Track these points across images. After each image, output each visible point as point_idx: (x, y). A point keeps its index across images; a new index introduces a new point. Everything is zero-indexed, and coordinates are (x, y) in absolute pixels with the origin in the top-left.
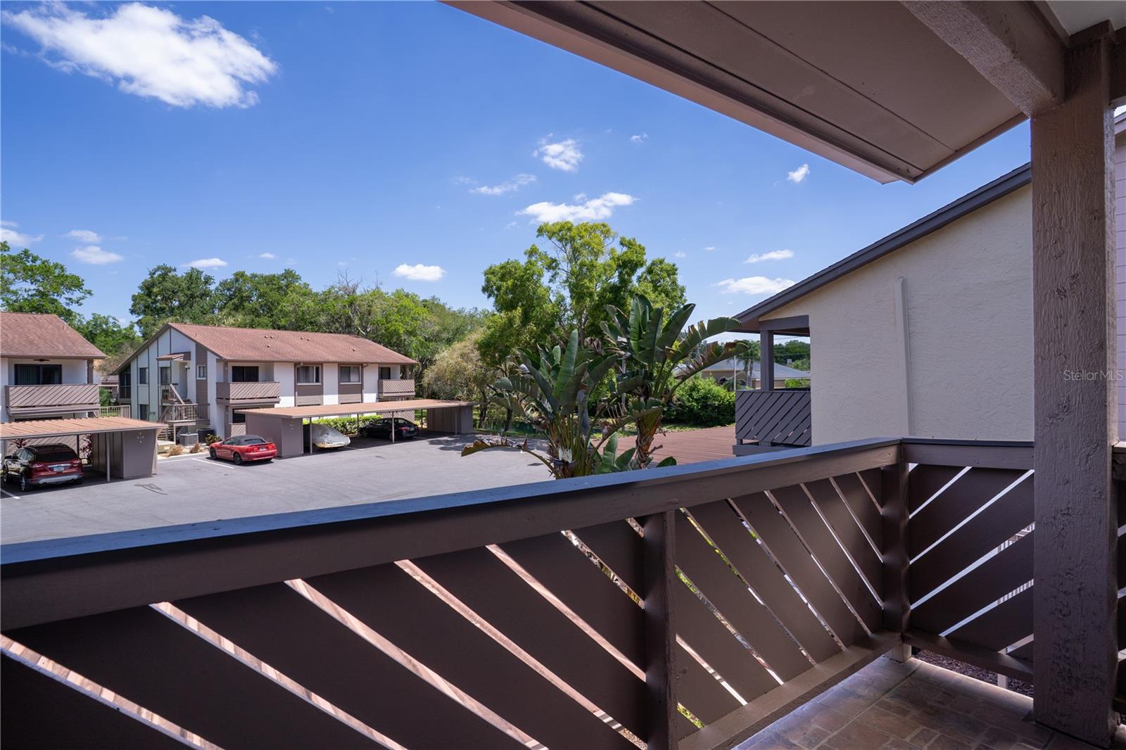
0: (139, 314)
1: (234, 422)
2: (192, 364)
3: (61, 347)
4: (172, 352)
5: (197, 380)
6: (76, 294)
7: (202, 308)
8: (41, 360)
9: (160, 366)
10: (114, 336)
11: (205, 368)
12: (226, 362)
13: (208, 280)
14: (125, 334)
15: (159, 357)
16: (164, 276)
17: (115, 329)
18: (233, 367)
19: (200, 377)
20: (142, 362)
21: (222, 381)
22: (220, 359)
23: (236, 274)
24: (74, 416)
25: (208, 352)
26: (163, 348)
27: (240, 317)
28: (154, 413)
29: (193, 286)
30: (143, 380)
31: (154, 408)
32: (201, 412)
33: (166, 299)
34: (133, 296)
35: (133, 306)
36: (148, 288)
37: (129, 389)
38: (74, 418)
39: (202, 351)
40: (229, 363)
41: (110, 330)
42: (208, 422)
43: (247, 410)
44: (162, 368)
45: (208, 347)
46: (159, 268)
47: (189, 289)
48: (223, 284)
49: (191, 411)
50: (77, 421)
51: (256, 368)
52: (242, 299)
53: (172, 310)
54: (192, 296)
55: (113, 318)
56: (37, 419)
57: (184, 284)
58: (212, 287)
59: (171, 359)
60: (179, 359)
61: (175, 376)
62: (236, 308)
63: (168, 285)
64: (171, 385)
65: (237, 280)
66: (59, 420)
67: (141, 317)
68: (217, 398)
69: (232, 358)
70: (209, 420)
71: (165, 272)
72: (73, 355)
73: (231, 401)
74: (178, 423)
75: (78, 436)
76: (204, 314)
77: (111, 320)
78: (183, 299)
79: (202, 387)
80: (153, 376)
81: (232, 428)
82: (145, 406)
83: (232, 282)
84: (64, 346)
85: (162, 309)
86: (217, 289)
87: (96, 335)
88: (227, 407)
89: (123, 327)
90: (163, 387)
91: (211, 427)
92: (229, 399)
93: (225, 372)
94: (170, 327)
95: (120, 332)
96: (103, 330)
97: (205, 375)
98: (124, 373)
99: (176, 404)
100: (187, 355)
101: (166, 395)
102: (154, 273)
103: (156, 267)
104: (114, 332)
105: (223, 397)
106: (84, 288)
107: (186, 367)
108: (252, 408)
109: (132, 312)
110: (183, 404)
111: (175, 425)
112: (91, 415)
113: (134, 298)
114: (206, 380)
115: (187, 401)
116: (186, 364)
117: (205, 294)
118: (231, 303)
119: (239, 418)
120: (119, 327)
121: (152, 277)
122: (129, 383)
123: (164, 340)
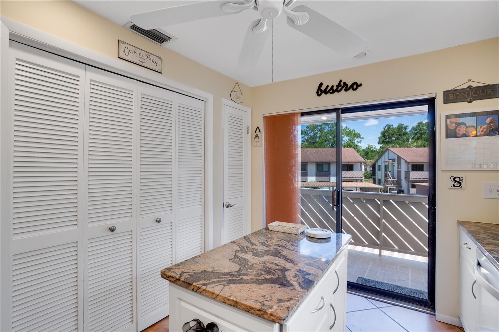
0: (381, 144)
1: (412, 188)
2: (396, 163)
3: (353, 159)
4: (389, 159)
5: (398, 170)
6: (359, 140)
7: (403, 140)
8: (348, 163)
9: (385, 164)
10: (375, 152)
11: (401, 165)
12: (408, 163)
13: (406, 128)
14: (378, 152)
15: (385, 161)
16: (389, 128)
17: (375, 150)
18: (412, 165)
19: (399, 169)
20: (379, 163)
21: (407, 171)
22: (406, 162)
23: (419, 123)
24: (356, 181)
25: (402, 159)
26: (386, 157)
27: (420, 142)
28: (383, 182)
29: (400, 131)
30: (379, 170)
31: (383, 180)
32: (399, 183)
33: (390, 138)
34: (379, 137)
35: (379, 141)
36: (383, 134)
37: (375, 173)
38: (356, 182)
39: (399, 158)
40: (410, 163)
41: (373, 150)
42: (401, 187)
43: (417, 183)
44: (386, 165)
45: (401, 157)
46: (387, 126)
47: (398, 132)
48: (413, 128)
49: (395, 182)
50: (357, 183)
51: (423, 165)
52: (422, 134)
53: (392, 141)
54: (400, 135)
55: (374, 146)
56: (347, 182)
57: (396, 131)
58: (408, 130)
59: (388, 162)
60: (391, 161)
61: (390, 168)
62: (418, 139)
63: (390, 132)
64: (388, 172)
65: (419, 126)
66: (352, 183)
67: (382, 145)
68: (405, 178)
69: (411, 161)
70: (402, 186)
71: (389, 127)
72: (356, 161)
73: (410, 179)
74: (390, 186)
75: (357, 188)
76: (404, 142)
77: (373, 146)
78: (396, 136)
79: (399, 172)
80: (383, 168)
81: (411, 191)
82: (380, 179)
83: (417, 127)
84: (354, 158)
85: (388, 142)
86: (410, 131)
87: (369, 152)
88: (409, 181)
89: (377, 149)
90: (385, 173)
91: (402, 189)
92: (409, 178)
93: (408, 167)
94: (388, 149)
95: (376, 150)
96: (371, 150)
97: (401, 168)
98: (374, 166)
99: (390, 179)
100: (394, 160)
101: (386, 175)
102: (385, 128)
103: (385, 126)
104: (374, 151)
105: (407, 177)
106: (362, 137)
107: (394, 165)
108: (419, 183)
109: (379, 143)
110: (392, 179)
111: (388, 187)
112: (361, 181)
113: (379, 138)
114: (401, 170)
115: (394, 178)
116: (394, 163)
117: (405, 134)
118: (416, 136)
119: (414, 186)
120: (376, 149)
121: (384, 130)
122: (375, 171)
123: (386, 154)
